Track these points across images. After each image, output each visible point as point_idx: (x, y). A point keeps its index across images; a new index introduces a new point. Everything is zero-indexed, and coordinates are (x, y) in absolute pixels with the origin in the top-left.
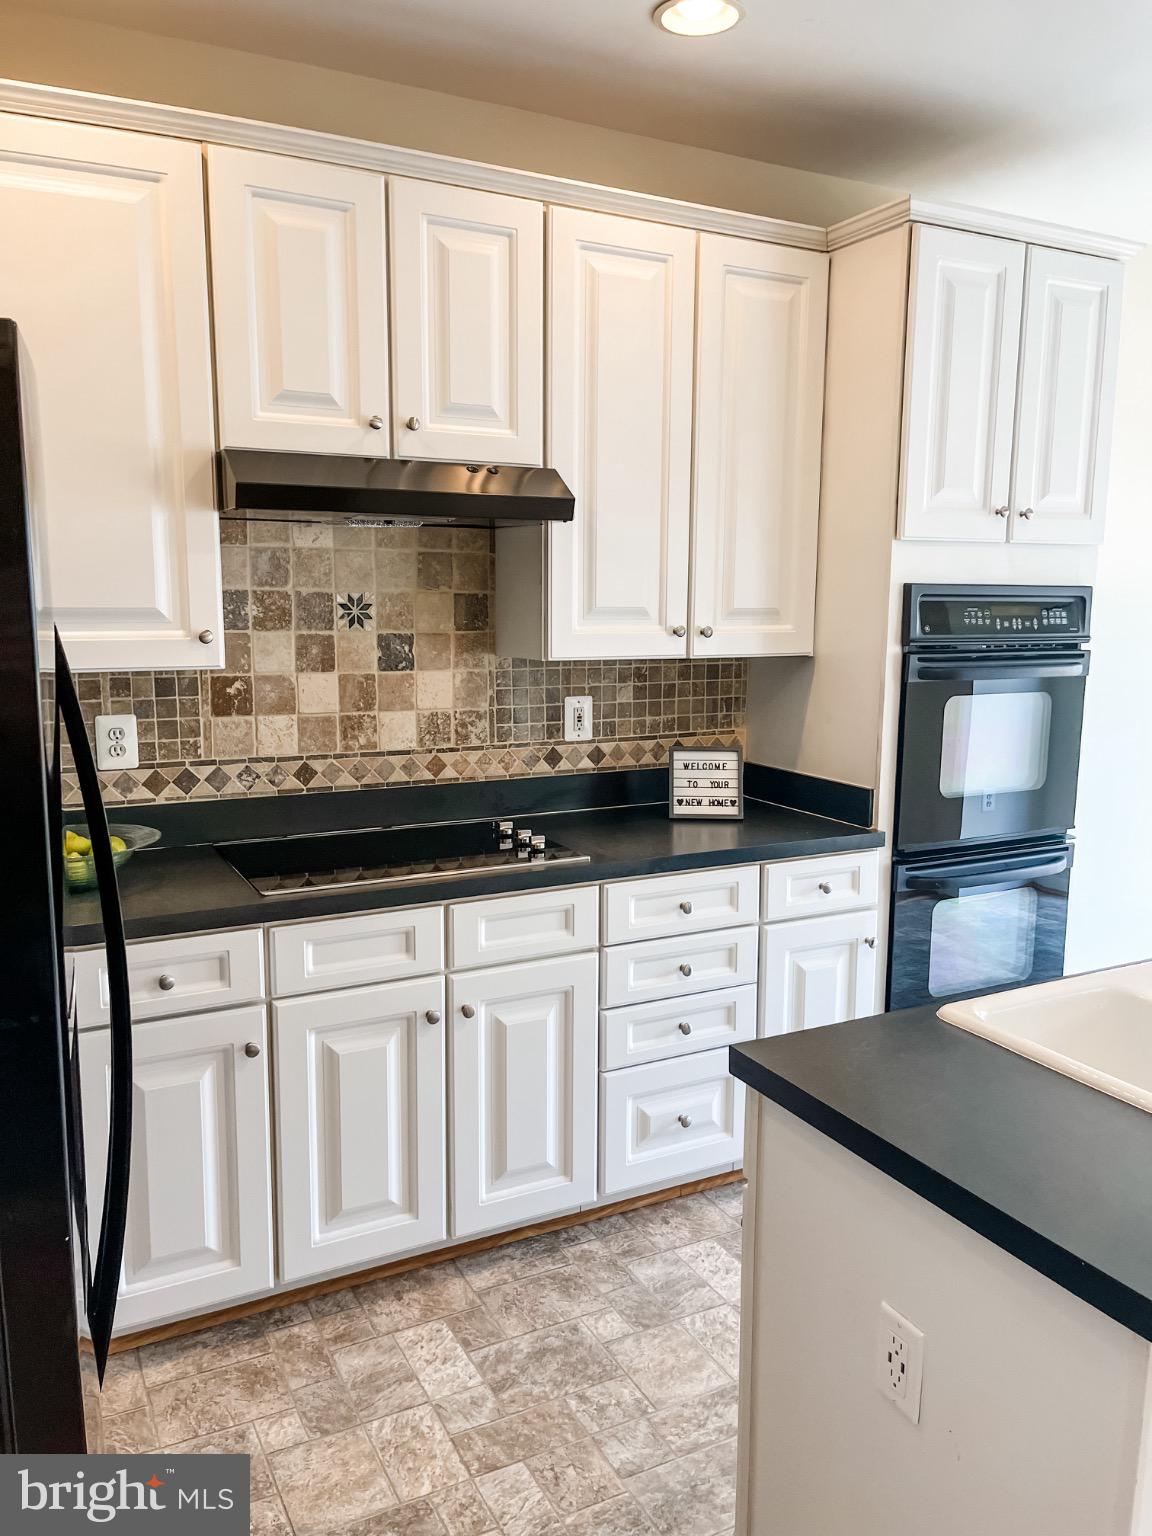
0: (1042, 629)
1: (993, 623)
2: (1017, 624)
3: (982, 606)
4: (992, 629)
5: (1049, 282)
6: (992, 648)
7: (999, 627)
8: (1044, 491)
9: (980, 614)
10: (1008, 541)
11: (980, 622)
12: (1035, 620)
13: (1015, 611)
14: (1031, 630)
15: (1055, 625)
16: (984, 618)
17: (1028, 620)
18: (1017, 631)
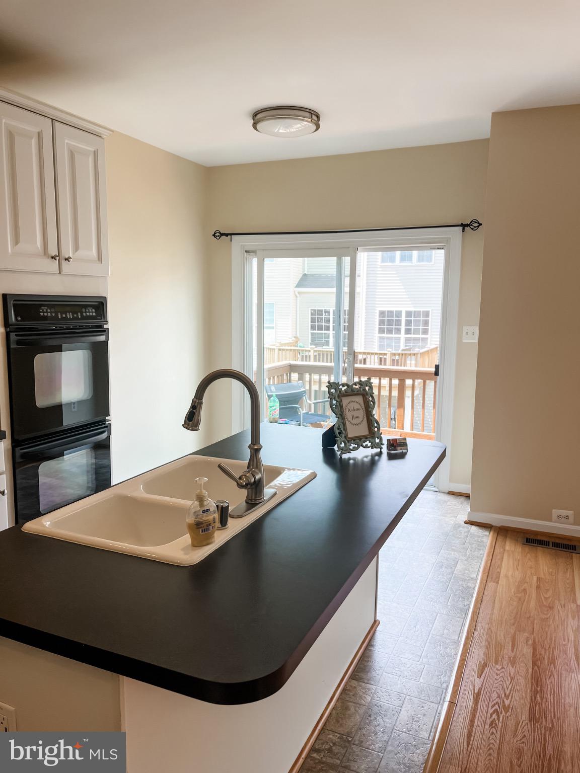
0: (83, 318)
1: (56, 315)
2: (70, 316)
3: (50, 306)
4: (56, 318)
5: (66, 141)
6: (58, 328)
7: (60, 317)
8: (76, 248)
9: (49, 311)
10: (60, 273)
11: (49, 314)
12: (79, 314)
13: (68, 309)
14: (77, 318)
15: (90, 316)
16: (51, 312)
17: (75, 314)
18: (70, 319)
